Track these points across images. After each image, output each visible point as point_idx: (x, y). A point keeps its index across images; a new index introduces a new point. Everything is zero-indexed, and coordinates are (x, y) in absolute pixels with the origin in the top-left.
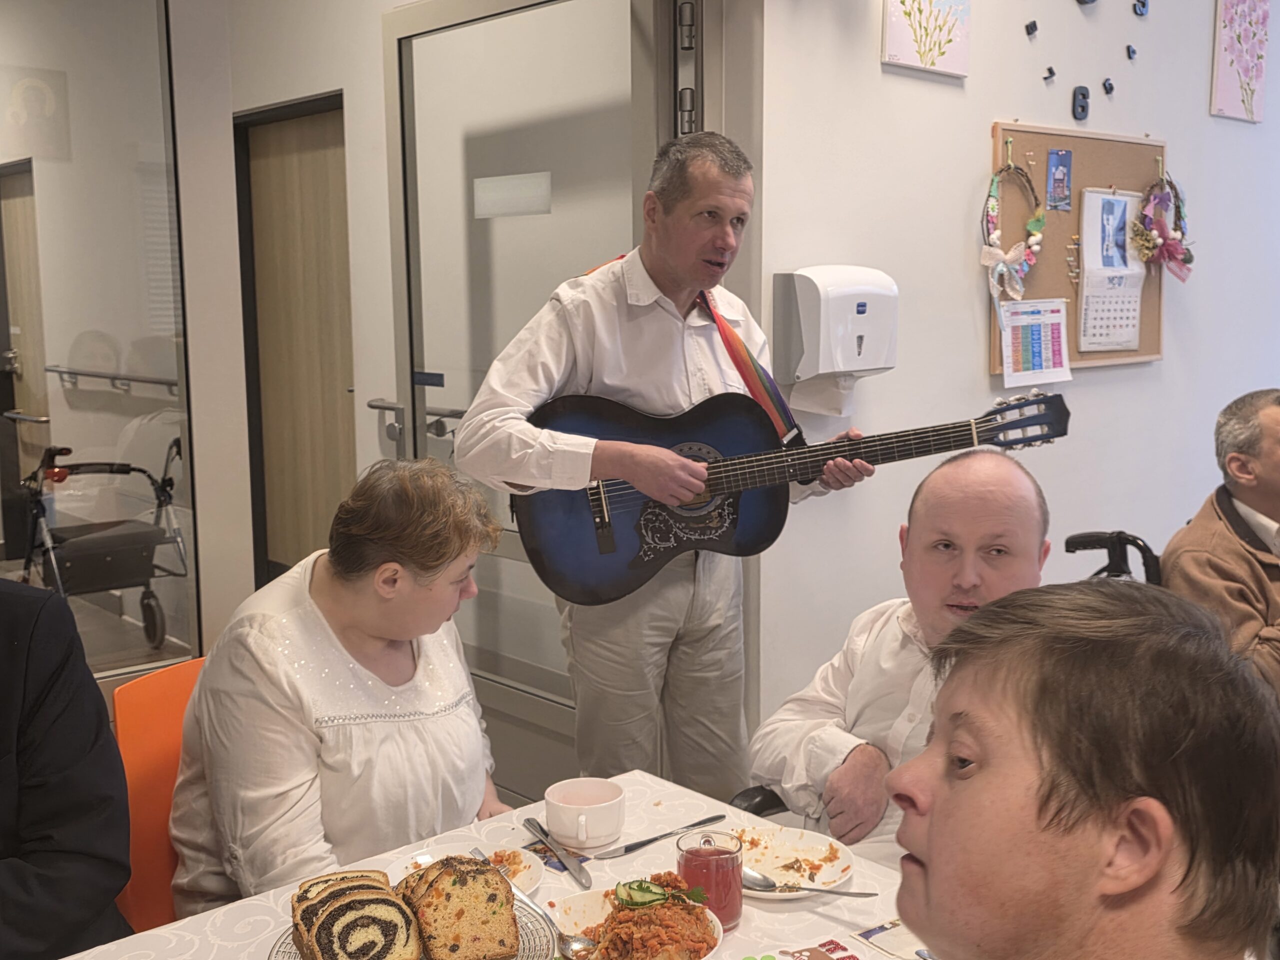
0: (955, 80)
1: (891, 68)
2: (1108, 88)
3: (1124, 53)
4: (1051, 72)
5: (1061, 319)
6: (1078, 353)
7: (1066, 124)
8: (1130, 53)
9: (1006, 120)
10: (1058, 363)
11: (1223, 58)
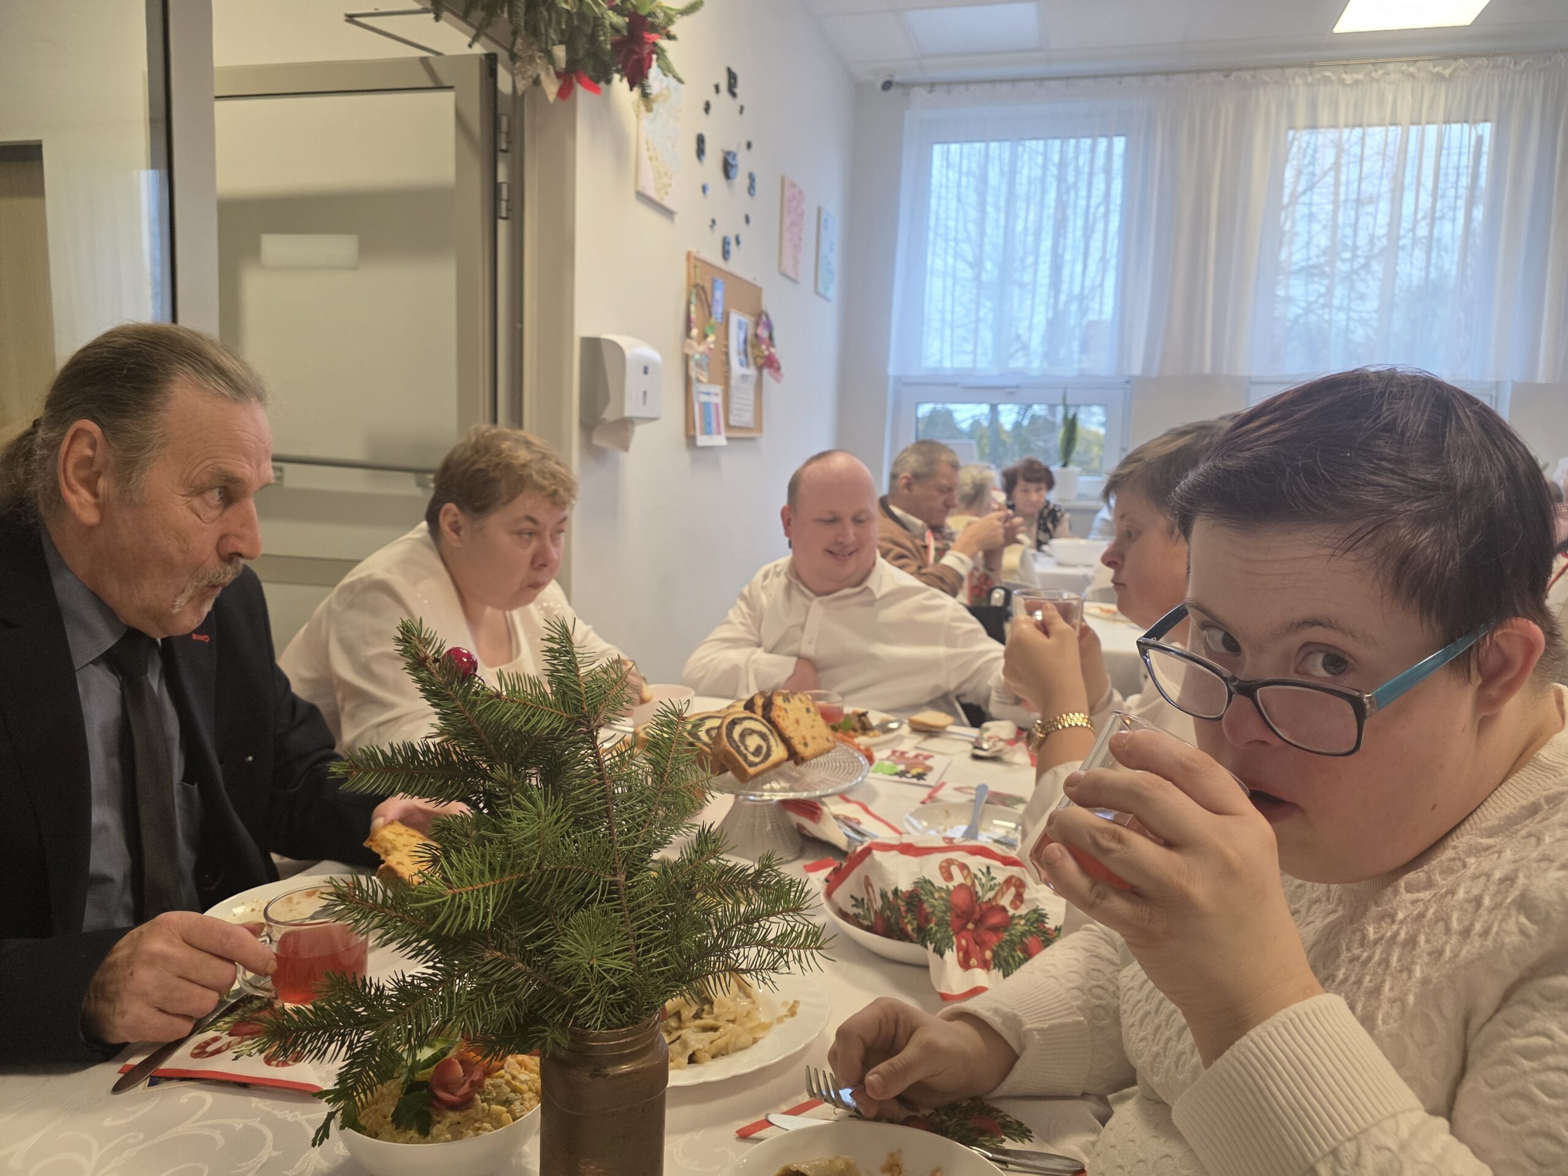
0: (668, 213)
1: (642, 196)
2: (738, 242)
3: (743, 220)
4: (714, 221)
5: (718, 400)
6: (728, 426)
7: (717, 259)
8: (747, 220)
9: (693, 250)
10: (719, 433)
11: (787, 235)
